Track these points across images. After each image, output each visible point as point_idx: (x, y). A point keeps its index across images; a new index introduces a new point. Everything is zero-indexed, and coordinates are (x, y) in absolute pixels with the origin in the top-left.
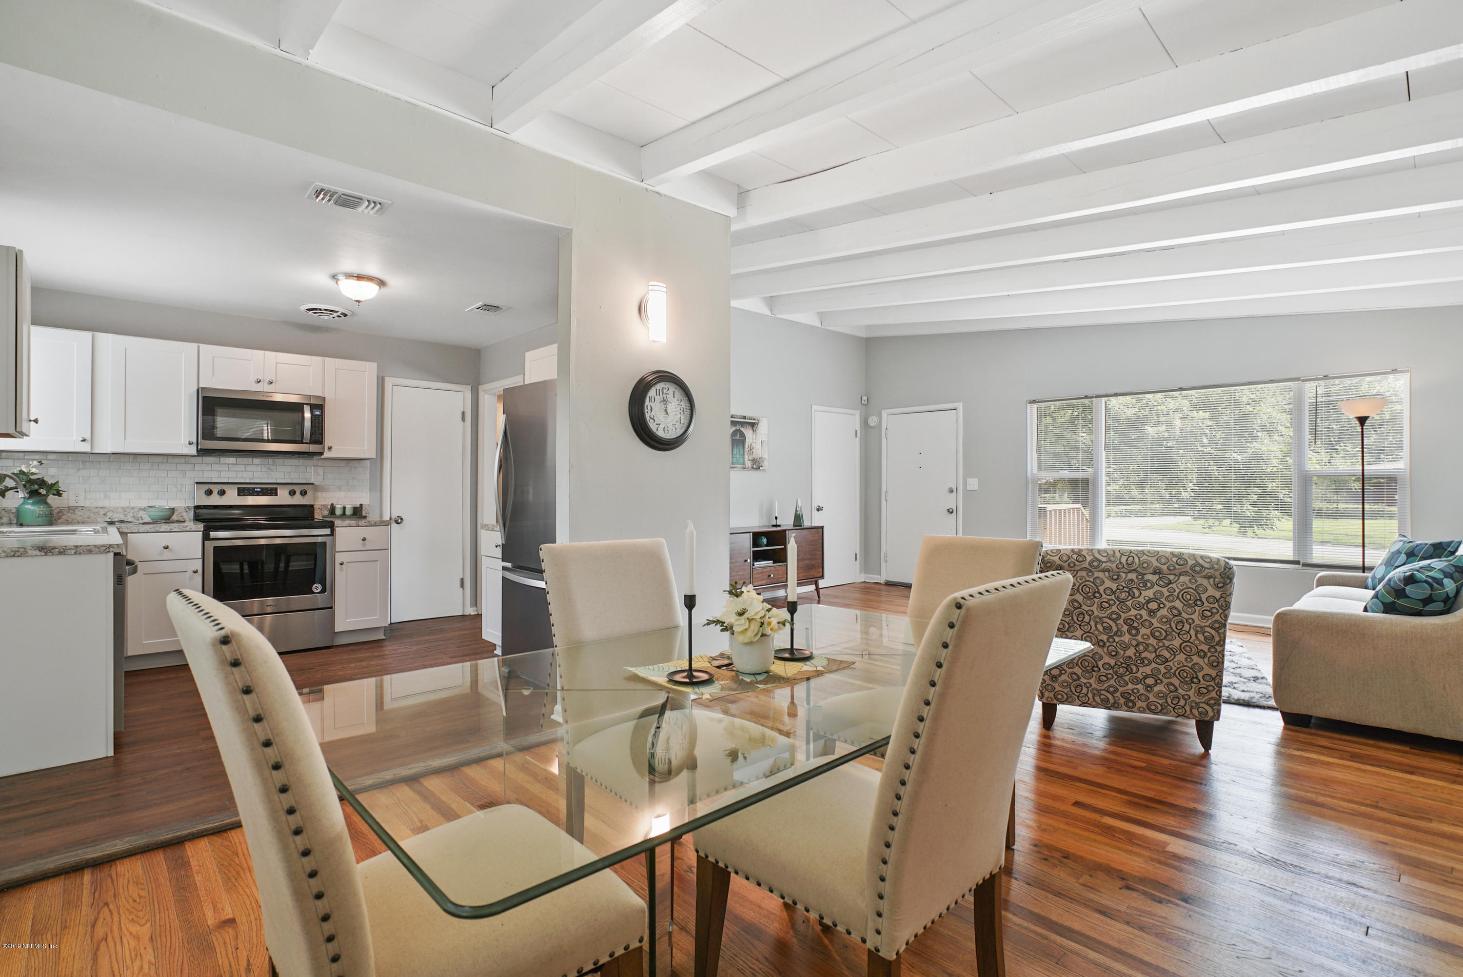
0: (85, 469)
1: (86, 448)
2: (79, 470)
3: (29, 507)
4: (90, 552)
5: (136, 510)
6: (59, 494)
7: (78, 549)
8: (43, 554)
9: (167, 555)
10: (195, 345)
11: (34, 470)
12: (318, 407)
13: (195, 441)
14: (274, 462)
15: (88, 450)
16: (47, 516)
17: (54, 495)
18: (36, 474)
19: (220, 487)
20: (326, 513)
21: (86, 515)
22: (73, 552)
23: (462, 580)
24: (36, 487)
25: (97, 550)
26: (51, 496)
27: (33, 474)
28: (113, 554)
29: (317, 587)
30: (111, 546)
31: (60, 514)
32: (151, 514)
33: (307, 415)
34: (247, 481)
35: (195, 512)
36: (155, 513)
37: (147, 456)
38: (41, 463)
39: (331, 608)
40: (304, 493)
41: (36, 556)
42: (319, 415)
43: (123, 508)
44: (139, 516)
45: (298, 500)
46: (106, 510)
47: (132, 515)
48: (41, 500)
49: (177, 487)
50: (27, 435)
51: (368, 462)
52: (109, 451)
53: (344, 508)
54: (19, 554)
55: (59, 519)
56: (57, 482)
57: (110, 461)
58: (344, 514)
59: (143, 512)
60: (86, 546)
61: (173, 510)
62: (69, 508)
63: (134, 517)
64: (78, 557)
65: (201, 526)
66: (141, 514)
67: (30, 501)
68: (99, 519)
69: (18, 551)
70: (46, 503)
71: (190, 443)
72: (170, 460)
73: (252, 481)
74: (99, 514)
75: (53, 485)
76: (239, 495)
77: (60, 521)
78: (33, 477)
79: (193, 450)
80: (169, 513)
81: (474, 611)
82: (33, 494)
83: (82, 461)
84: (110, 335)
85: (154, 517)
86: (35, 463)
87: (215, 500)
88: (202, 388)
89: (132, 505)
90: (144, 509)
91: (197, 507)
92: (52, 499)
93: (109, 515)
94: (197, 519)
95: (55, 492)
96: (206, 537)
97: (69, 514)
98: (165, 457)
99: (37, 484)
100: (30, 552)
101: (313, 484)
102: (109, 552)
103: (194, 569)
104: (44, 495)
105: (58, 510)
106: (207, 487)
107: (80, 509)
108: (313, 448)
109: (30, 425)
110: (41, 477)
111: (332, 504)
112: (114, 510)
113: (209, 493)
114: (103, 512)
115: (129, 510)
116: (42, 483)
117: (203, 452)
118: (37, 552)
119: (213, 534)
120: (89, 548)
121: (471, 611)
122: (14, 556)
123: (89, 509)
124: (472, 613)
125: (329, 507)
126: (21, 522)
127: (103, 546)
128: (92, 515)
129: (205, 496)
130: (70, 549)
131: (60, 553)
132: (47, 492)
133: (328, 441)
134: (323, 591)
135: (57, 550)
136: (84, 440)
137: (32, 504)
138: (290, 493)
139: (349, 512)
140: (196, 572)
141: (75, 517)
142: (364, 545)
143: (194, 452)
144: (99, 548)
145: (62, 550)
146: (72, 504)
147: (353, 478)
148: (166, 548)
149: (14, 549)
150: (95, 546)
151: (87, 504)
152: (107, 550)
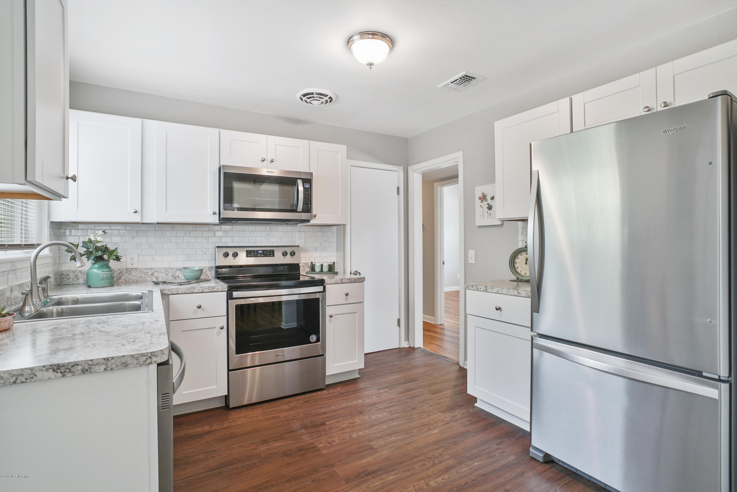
0: (138, 236)
1: (137, 218)
2: (133, 237)
3: (95, 270)
4: (125, 365)
5: (174, 270)
6: (118, 259)
7: (109, 363)
8: (60, 375)
9: (200, 313)
10: (217, 130)
11: (99, 239)
12: (308, 181)
13: (217, 212)
14: (270, 228)
15: (138, 220)
16: (108, 278)
17: (114, 260)
18: (100, 242)
19: (234, 250)
20: (308, 269)
21: (139, 275)
22: (102, 367)
23: (399, 320)
24: (100, 253)
25: (135, 361)
26: (112, 261)
27: (98, 242)
28: (156, 365)
29: (313, 338)
30: (153, 354)
31: (120, 275)
32: (186, 274)
33: (301, 188)
34: (252, 245)
35: (216, 272)
36: (188, 274)
37: (182, 226)
38: (104, 232)
39: (323, 355)
40: (293, 254)
41: (49, 378)
42: (308, 188)
43: (165, 269)
44: (176, 275)
45: (288, 260)
46: (153, 271)
47: (172, 274)
48: (104, 264)
49: (203, 251)
50: (64, 197)
51: (335, 228)
52: (155, 221)
53: (322, 266)
54: (23, 379)
55: (120, 279)
56: (116, 249)
57: (155, 230)
58: (322, 270)
59: (179, 272)
60: (119, 357)
61: (201, 271)
62: (127, 269)
63: (173, 276)
64: (109, 374)
65: (224, 286)
66: (178, 273)
67: (96, 266)
68: (148, 279)
69: (22, 375)
70: (108, 267)
71: (214, 214)
72: (198, 228)
73: (255, 245)
74: (148, 274)
75: (113, 251)
76: (247, 256)
77: (120, 281)
78: (98, 245)
79: (216, 220)
80: (199, 273)
81: (407, 344)
82: (99, 259)
83: (136, 230)
84: (155, 121)
85: (188, 277)
86: (100, 232)
87: (231, 261)
88: (223, 165)
89: (171, 266)
90: (180, 270)
91: (218, 267)
92: (113, 264)
93: (155, 274)
94: (220, 277)
95: (114, 258)
96: (230, 297)
97: (127, 275)
98: (194, 226)
99: (101, 250)
100: (39, 374)
101: (299, 246)
102: (151, 363)
103: (221, 325)
104: (106, 260)
105: (119, 271)
106: (225, 250)
107: (135, 270)
108: (304, 216)
109: (67, 184)
110: (104, 244)
111: (312, 263)
112: (158, 270)
113: (226, 255)
114: (151, 273)
115: (169, 270)
116: (105, 249)
117: (224, 221)
118: (51, 374)
119: (236, 294)
120: (123, 360)
121: (405, 345)
122: (15, 382)
123: (141, 270)
124: (406, 346)
125: (310, 264)
126: (89, 284)
127: (143, 355)
128: (143, 275)
129: (223, 257)
130: (98, 364)
131: (84, 371)
132: (109, 258)
133: (315, 210)
134: (318, 340)
135: (80, 368)
136: (136, 212)
137: (98, 268)
138: (283, 255)
139: (325, 269)
140: (222, 328)
141: (130, 276)
142: (347, 299)
143: (217, 221)
144: (137, 359)
145: (87, 367)
146: (130, 266)
147: (325, 241)
148: (199, 307)
149: (15, 373)
150: (132, 356)
151: (139, 267)
152: (149, 361)
